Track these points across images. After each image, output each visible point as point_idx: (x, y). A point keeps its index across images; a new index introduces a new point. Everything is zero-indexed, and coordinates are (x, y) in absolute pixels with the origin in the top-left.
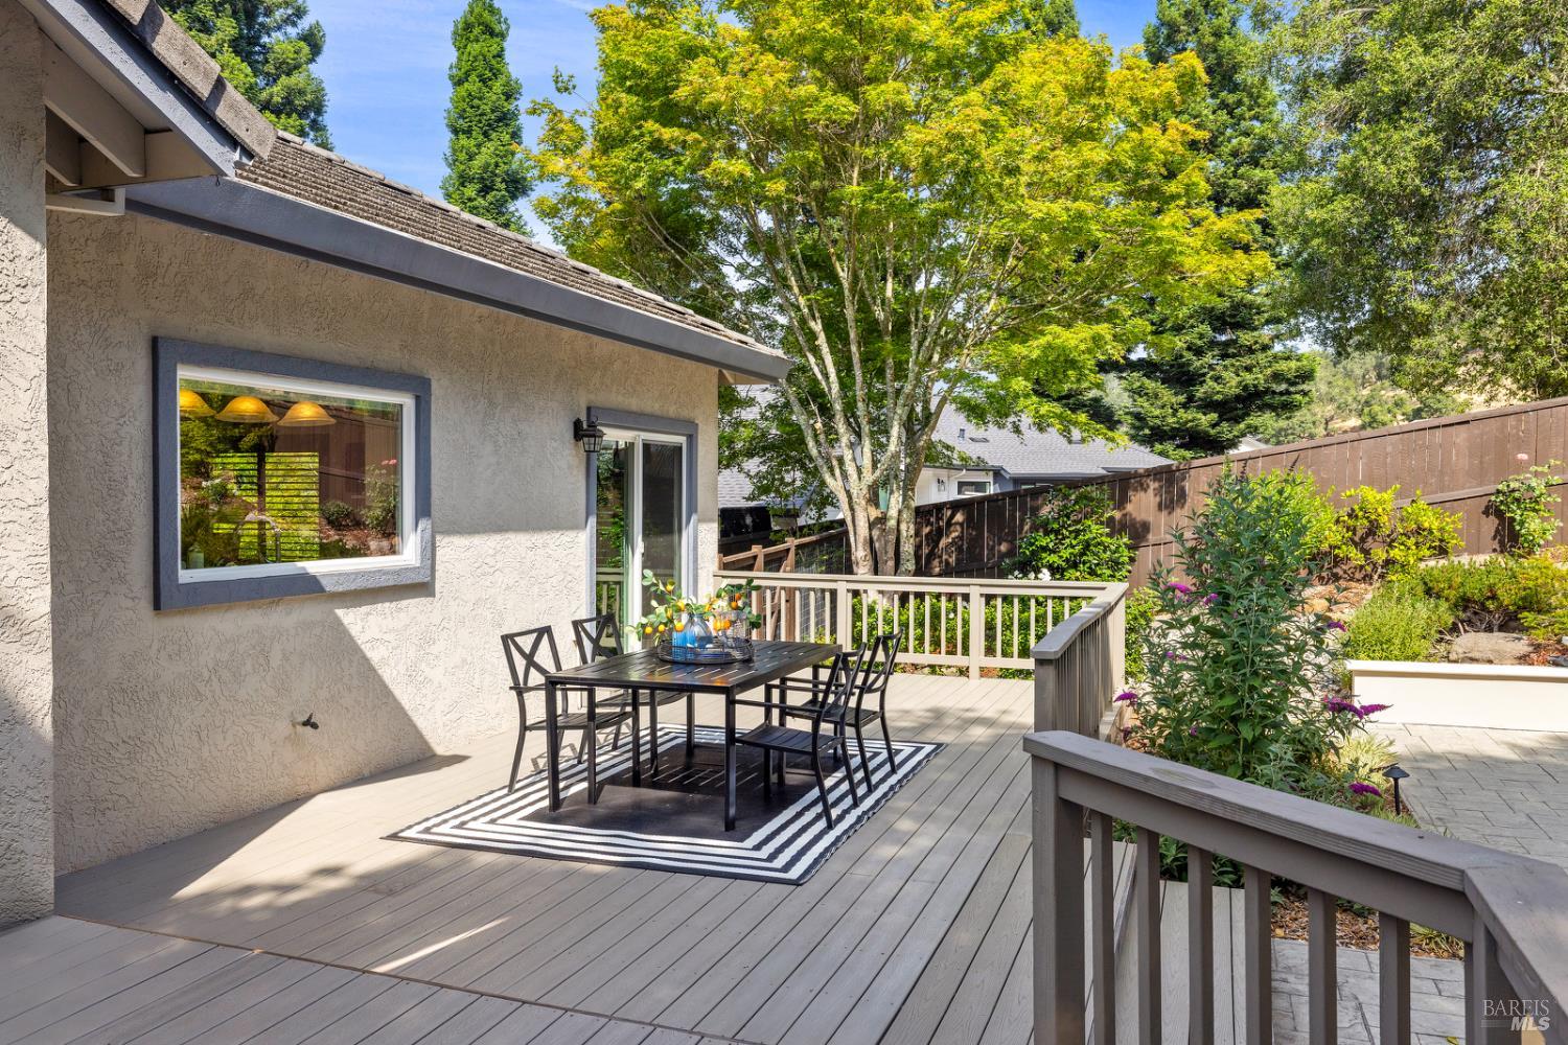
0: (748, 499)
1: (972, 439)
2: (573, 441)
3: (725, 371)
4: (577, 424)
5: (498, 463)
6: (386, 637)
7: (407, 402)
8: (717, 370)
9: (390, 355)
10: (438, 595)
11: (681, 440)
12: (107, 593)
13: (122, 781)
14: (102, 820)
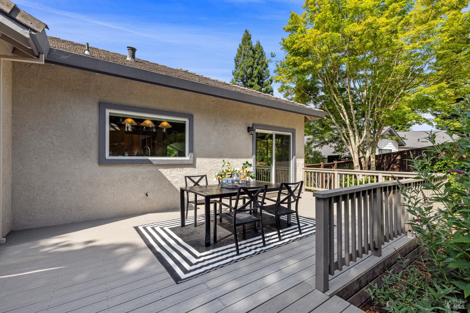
0: (333, 153)
1: (422, 142)
2: (247, 132)
3: (306, 116)
4: (249, 128)
5: (219, 136)
6: (178, 176)
7: (187, 120)
8: (304, 116)
9: (180, 108)
10: (197, 167)
11: (290, 134)
12: (84, 160)
13: (87, 203)
14: (81, 212)
